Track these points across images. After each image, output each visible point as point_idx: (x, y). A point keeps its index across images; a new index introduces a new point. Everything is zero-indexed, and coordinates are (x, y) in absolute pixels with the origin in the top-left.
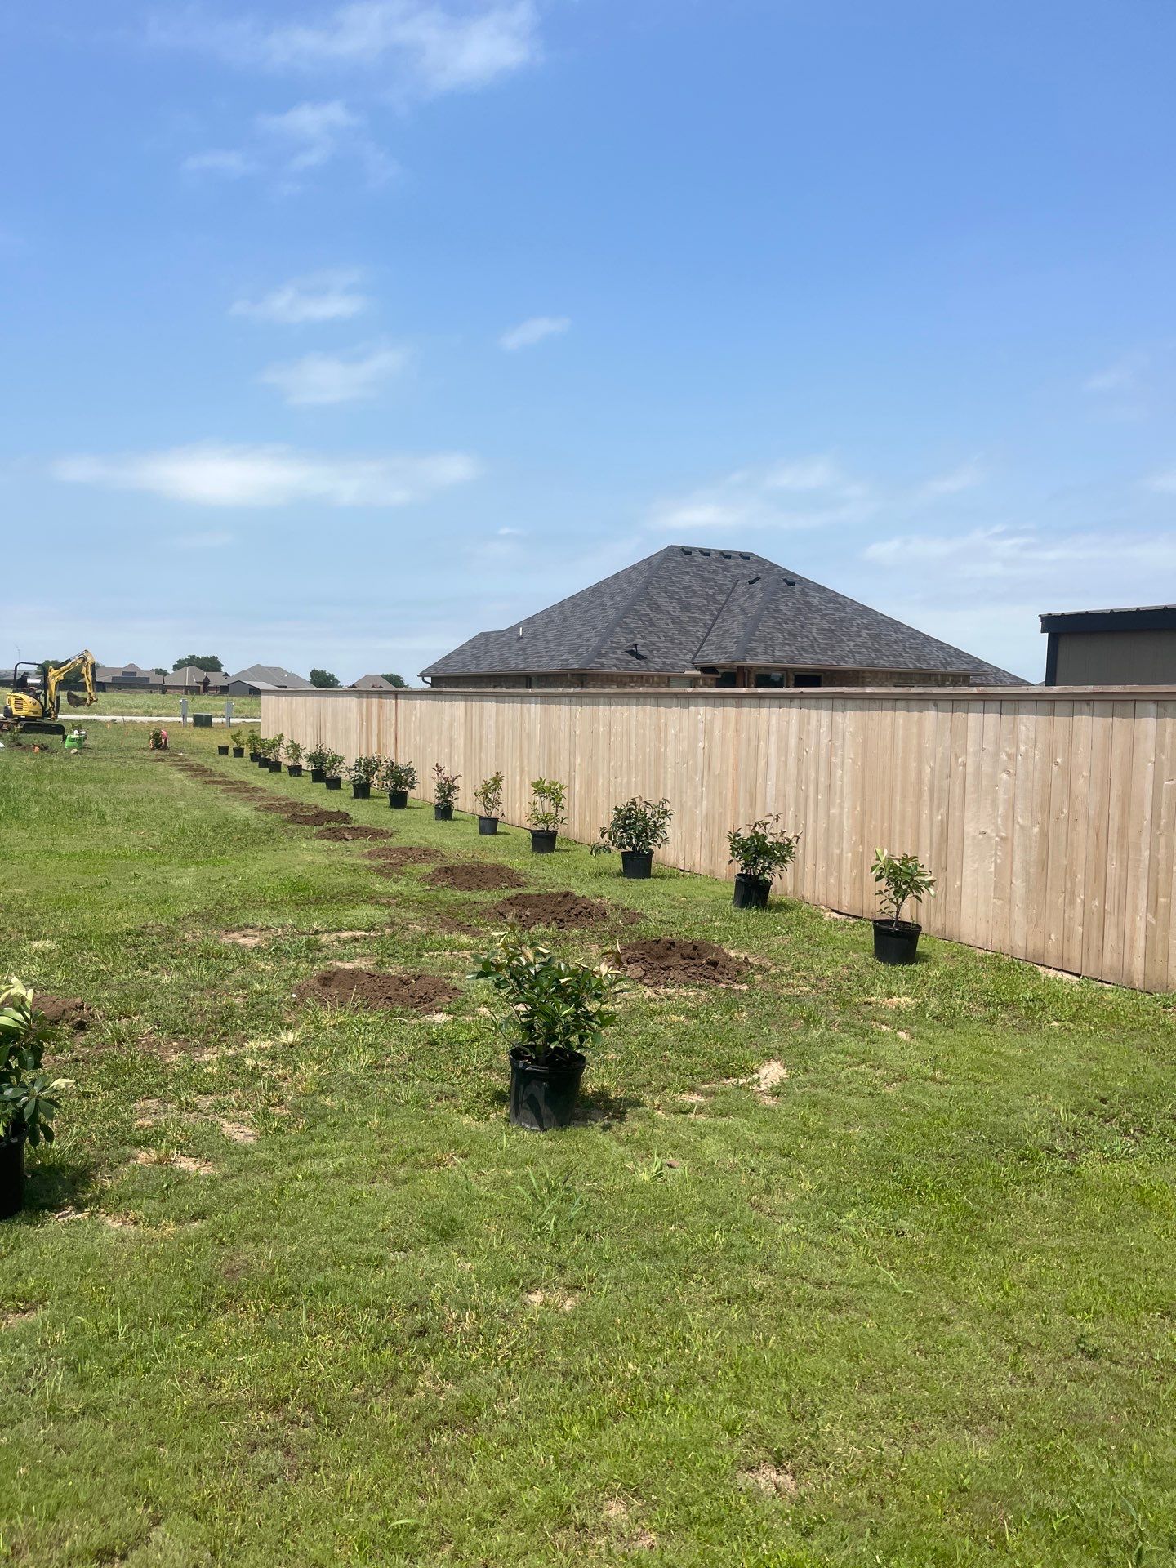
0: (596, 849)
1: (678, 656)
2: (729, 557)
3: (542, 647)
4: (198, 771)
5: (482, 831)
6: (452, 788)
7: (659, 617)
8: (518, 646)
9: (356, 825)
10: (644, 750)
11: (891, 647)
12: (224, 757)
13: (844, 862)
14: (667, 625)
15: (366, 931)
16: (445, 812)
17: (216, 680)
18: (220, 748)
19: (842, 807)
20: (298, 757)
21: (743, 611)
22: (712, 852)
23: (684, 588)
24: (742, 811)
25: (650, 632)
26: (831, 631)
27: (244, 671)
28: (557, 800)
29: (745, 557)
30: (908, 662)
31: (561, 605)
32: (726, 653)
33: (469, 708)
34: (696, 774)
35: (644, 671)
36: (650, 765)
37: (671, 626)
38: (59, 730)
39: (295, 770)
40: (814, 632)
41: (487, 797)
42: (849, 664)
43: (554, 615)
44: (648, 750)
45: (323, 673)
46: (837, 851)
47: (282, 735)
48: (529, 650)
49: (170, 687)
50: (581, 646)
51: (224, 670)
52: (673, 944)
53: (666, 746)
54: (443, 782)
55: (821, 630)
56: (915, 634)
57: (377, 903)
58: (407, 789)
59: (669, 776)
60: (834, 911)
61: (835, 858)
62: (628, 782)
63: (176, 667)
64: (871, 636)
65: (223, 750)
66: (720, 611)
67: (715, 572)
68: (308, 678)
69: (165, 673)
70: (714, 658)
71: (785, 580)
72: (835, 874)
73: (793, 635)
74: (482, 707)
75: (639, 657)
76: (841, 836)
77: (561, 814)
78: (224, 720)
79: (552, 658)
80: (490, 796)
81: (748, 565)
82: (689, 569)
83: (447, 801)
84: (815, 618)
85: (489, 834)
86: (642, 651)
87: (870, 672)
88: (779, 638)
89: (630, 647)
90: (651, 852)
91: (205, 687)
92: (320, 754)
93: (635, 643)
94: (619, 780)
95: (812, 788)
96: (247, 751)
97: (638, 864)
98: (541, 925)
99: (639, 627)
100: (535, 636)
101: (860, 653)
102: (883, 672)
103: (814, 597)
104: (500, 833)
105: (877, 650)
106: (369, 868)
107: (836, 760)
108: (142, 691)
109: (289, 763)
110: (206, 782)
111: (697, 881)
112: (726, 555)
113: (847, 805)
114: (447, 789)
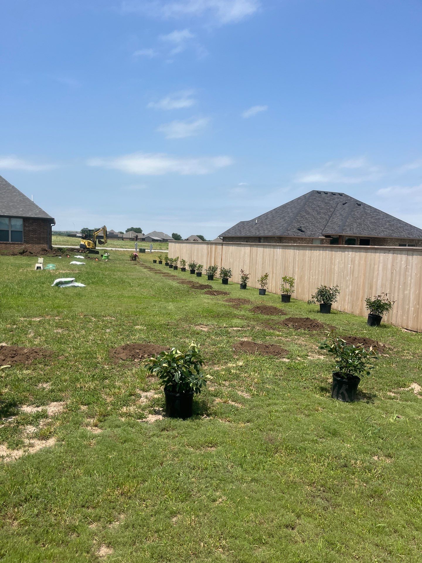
0: (309, 303)
1: (317, 231)
2: (335, 195)
3: (265, 227)
4: (151, 269)
5: (260, 294)
6: (247, 278)
7: (309, 216)
8: (256, 226)
9: (215, 290)
10: (325, 266)
11: (398, 229)
12: (155, 264)
13: (410, 311)
14: (312, 219)
15: (241, 328)
16: (244, 286)
17: (140, 236)
18: (154, 261)
19: (410, 290)
20: (184, 265)
21: (341, 215)
22: (353, 305)
23: (318, 206)
24: (366, 290)
25: (306, 222)
26: (375, 223)
27: (150, 233)
28: (291, 284)
29: (341, 195)
30: (404, 235)
31: (271, 212)
32: (335, 230)
33: (252, 250)
34: (347, 276)
35: (304, 237)
36: (328, 272)
37: (314, 220)
38: (97, 253)
39: (184, 270)
40: (368, 223)
41: (262, 282)
42: (382, 235)
43: (269, 215)
44: (327, 267)
45: (176, 234)
46: (407, 307)
47: (178, 257)
48: (260, 228)
49: (125, 238)
50: (280, 227)
51: (143, 232)
52: (356, 338)
53: (334, 266)
54: (244, 276)
55: (371, 223)
56: (407, 224)
57: (238, 318)
58: (228, 278)
59: (335, 276)
60: (405, 329)
61: (406, 309)
62: (318, 279)
63: (127, 231)
64: (390, 225)
65: (155, 261)
66: (332, 214)
67: (330, 200)
68: (171, 236)
69: (123, 233)
70: (330, 232)
71: (357, 204)
72: (406, 315)
73: (360, 224)
74: (257, 249)
75: (302, 231)
76: (409, 302)
77: (293, 289)
78: (149, 250)
79: (269, 231)
80: (263, 281)
81: (342, 198)
82: (320, 199)
83: (245, 283)
84: (369, 218)
85: (263, 295)
86: (303, 229)
87: (390, 239)
88: (355, 225)
89: (299, 227)
90: (331, 304)
91: (136, 239)
92: (193, 264)
93: (301, 226)
94: (314, 277)
95: (397, 283)
96: (164, 262)
97: (326, 308)
98: (302, 329)
99: (302, 220)
100: (262, 223)
101: (386, 231)
102: (395, 239)
103: (368, 210)
104: (266, 295)
105: (393, 230)
106: (229, 305)
107: (408, 274)
108: (115, 239)
109: (182, 267)
110: (156, 273)
111: (347, 315)
112: (333, 194)
113: (412, 290)
114: (245, 278)
